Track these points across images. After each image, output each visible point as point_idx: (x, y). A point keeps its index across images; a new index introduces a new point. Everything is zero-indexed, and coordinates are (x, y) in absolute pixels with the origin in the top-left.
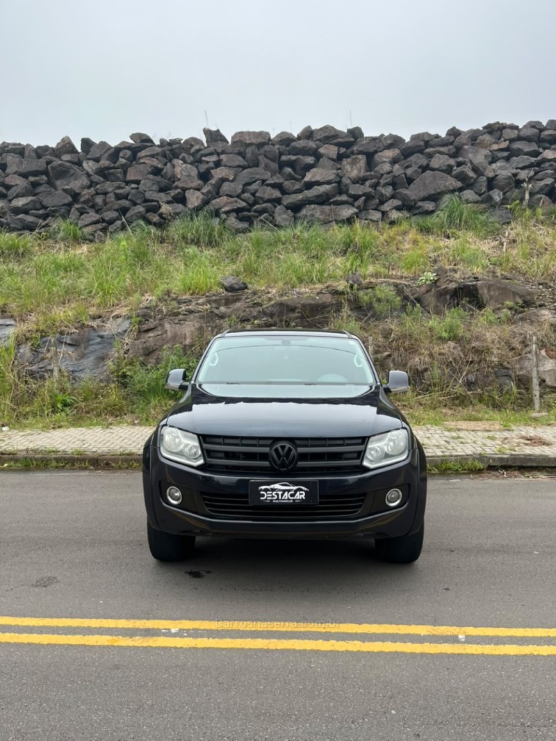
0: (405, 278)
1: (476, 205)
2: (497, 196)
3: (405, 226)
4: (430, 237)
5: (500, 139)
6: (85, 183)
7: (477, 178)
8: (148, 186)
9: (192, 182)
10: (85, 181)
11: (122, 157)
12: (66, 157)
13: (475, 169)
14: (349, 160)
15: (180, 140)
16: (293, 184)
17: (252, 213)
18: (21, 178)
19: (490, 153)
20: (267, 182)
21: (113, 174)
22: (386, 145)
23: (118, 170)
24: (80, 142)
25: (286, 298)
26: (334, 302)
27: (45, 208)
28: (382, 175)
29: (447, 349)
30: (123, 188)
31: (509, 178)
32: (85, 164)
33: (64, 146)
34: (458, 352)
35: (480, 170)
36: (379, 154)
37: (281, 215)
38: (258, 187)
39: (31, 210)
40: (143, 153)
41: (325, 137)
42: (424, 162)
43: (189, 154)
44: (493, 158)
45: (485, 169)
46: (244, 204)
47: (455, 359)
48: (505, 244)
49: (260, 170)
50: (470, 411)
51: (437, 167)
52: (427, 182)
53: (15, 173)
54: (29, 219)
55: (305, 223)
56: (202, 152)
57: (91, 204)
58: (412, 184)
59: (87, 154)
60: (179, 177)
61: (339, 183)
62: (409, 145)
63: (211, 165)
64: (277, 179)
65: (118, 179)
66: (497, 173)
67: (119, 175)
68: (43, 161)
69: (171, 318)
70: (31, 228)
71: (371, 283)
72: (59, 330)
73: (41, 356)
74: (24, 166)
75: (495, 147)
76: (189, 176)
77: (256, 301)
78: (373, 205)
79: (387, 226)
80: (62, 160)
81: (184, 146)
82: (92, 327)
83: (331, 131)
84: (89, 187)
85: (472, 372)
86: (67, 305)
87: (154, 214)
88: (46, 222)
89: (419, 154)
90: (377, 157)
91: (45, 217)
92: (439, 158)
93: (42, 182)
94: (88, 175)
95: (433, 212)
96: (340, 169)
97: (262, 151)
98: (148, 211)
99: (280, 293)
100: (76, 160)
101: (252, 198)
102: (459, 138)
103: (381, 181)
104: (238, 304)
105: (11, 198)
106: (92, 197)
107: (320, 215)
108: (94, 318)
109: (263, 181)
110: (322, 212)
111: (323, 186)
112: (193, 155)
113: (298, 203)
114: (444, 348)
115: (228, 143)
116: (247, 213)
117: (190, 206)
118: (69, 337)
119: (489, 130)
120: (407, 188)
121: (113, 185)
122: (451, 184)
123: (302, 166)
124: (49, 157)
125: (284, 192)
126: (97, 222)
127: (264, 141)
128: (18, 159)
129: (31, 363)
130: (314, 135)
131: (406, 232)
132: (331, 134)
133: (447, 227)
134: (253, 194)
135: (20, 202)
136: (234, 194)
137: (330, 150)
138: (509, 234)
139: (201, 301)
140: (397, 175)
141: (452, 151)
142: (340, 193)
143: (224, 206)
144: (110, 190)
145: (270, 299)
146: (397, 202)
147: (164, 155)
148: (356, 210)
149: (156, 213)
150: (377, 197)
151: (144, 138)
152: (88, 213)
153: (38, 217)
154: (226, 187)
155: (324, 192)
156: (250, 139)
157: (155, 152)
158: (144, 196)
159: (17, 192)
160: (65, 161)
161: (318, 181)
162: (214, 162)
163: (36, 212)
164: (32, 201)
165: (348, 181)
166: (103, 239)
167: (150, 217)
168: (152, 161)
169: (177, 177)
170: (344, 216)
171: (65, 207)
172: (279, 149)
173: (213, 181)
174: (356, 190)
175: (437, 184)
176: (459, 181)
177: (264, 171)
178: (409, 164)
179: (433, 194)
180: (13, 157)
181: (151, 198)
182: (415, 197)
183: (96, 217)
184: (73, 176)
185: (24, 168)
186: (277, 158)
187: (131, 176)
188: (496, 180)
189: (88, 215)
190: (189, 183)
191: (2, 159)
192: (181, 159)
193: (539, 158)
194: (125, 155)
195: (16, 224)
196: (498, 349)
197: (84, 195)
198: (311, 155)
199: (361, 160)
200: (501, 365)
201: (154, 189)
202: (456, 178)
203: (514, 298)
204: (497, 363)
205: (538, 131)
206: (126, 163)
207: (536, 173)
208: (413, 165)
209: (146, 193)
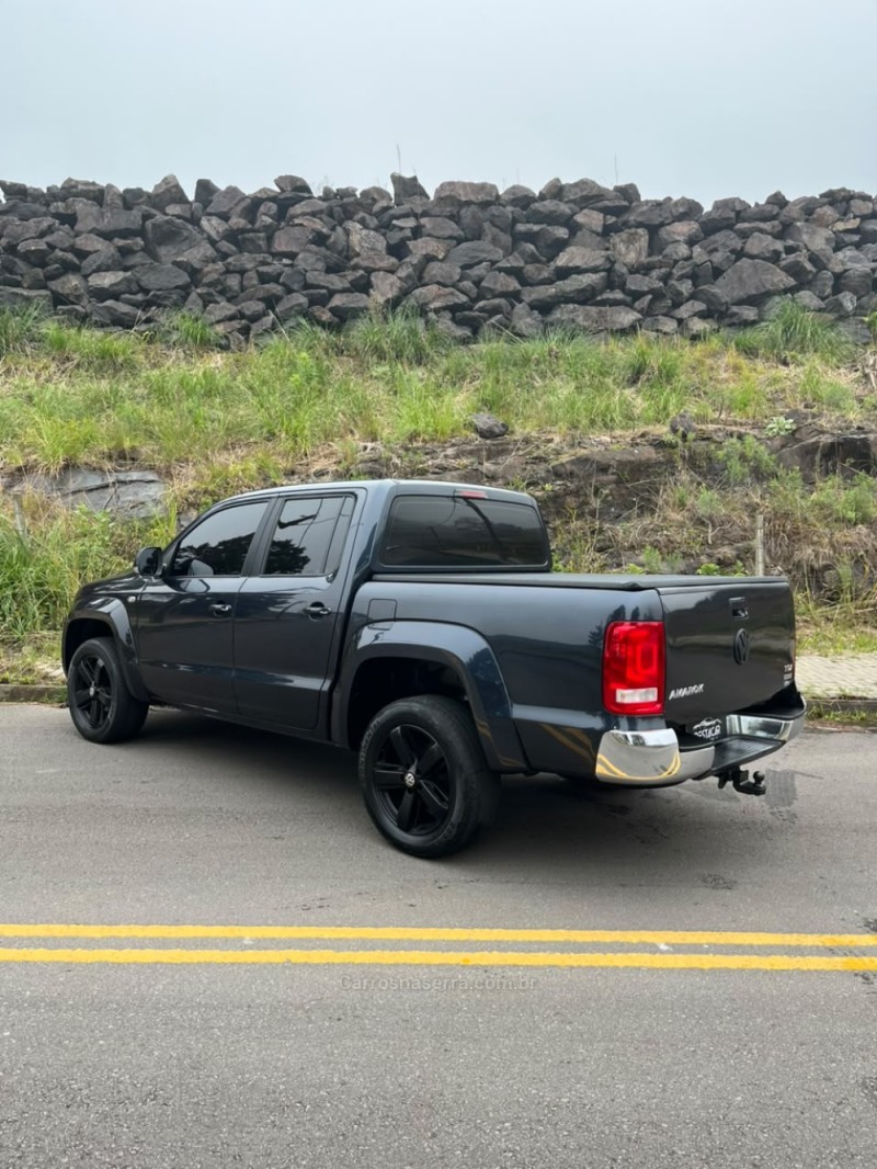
1: (818, 314)
3: (715, 343)
4: (757, 362)
5: (845, 214)
6: (207, 254)
7: (817, 273)
8: (310, 262)
9: (379, 260)
11: (265, 214)
12: (173, 210)
13: (813, 259)
14: (624, 235)
15: (354, 191)
16: (539, 270)
17: (477, 313)
18: (101, 240)
19: (833, 236)
20: (500, 265)
21: (252, 241)
22: (676, 214)
23: (262, 235)
24: (194, 186)
25: (584, 451)
26: (661, 459)
27: (146, 291)
28: (676, 262)
29: (856, 537)
30: (269, 264)
31: (867, 275)
32: (204, 223)
33: (168, 190)
35: (822, 261)
36: (668, 228)
37: (525, 319)
38: (485, 273)
39: (124, 293)
40: (298, 209)
41: (582, 197)
42: (737, 243)
43: (370, 214)
44: (837, 243)
45: (829, 260)
46: (464, 299)
48: (870, 376)
49: (485, 244)
51: (755, 252)
52: (745, 275)
53: (90, 232)
54: (123, 308)
55: (562, 334)
56: (392, 212)
57: (220, 287)
58: (721, 279)
59: (206, 207)
60: (357, 249)
61: (609, 271)
62: (715, 215)
63: (408, 233)
64: (514, 261)
65: (258, 250)
66: (846, 267)
67: (261, 242)
68: (135, 214)
70: (124, 323)
74: (106, 220)
75: (840, 226)
76: (373, 249)
78: (664, 308)
79: (688, 342)
80: (166, 214)
81: (361, 200)
83: (592, 189)
84: (215, 260)
87: (323, 309)
88: (149, 314)
89: (728, 232)
90: (663, 233)
91: (146, 306)
92: (761, 241)
93: (135, 248)
94: (212, 242)
95: (754, 323)
96: (609, 249)
97: (486, 214)
98: (312, 302)
100: (188, 215)
101: (475, 290)
102: (787, 208)
103: (674, 271)
105: (88, 272)
106: (221, 275)
107: (584, 320)
109: (493, 263)
110: (587, 316)
111: (586, 275)
112: (377, 215)
113: (549, 300)
114: (850, 535)
115: (429, 199)
116: (469, 313)
117: (379, 298)
119: (830, 199)
120: (713, 284)
121: (255, 259)
122: (782, 280)
123: (549, 242)
124: (144, 207)
125: (524, 282)
126: (231, 318)
127: (489, 199)
128: (94, 208)
130: (565, 194)
131: (718, 353)
132: (593, 193)
133: (782, 347)
134: (477, 283)
135: (107, 280)
136: (449, 282)
137: (592, 219)
138: (875, 361)
139: (450, 452)
140: (699, 263)
141: (777, 229)
142: (612, 287)
143: (434, 299)
144: (249, 266)
146: (700, 306)
147: (331, 214)
148: (639, 316)
149: (324, 306)
150: (669, 295)
151: (298, 184)
152: (217, 302)
153: (136, 305)
154: (434, 269)
155: (588, 285)
156: (466, 195)
157: (318, 208)
158: (305, 279)
159: (99, 263)
160: (173, 215)
161: (577, 268)
162: (411, 228)
163: (132, 297)
164: (125, 279)
165: (624, 270)
166: (243, 344)
167: (316, 314)
168: (314, 222)
169: (354, 250)
170: (620, 323)
171: (179, 290)
172: (512, 212)
173: (414, 259)
174: (636, 283)
175: (760, 280)
176: (791, 276)
177: (492, 247)
178: (715, 246)
179: (754, 295)
180: (85, 204)
181: (316, 283)
182: (728, 299)
183: (231, 309)
184: (187, 242)
185: (106, 223)
186: (510, 228)
187: (280, 245)
188: (845, 278)
189: (217, 306)
190: (377, 261)
191: (67, 207)
192: (359, 222)
194: (269, 210)
195: (101, 315)
197: (208, 273)
198: (562, 225)
199: (641, 236)
201: (319, 268)
202: (786, 271)
206: (270, 224)
208: (720, 248)
209: (308, 274)
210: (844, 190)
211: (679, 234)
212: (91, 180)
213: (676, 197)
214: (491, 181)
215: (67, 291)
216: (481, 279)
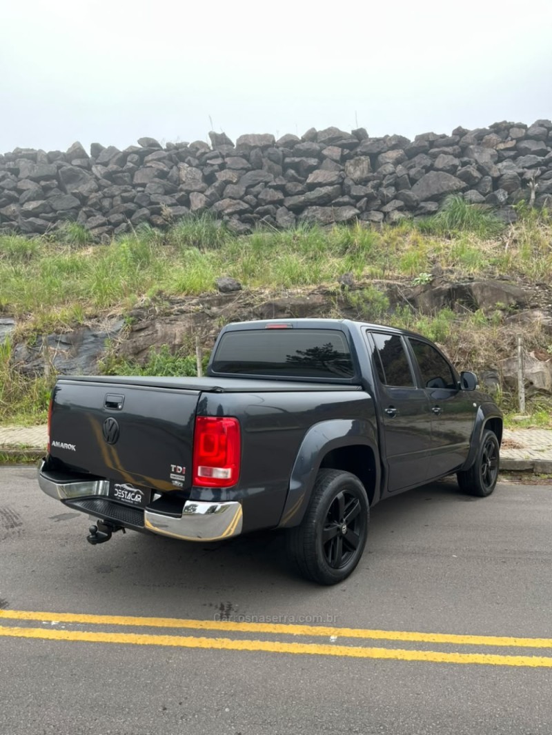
0: (402, 278)
1: (480, 205)
2: (502, 196)
3: (406, 226)
4: (431, 238)
5: (507, 138)
6: (92, 187)
7: (482, 178)
8: (154, 189)
9: (196, 185)
10: (92, 184)
11: (129, 162)
12: (76, 162)
13: (480, 169)
14: (352, 161)
15: (186, 144)
16: (296, 186)
17: (254, 215)
18: (32, 182)
19: (496, 153)
20: (270, 184)
21: (120, 177)
22: (390, 146)
23: (126, 174)
24: (90, 148)
25: (277, 298)
26: (325, 303)
27: (55, 211)
28: (385, 176)
30: (129, 191)
31: (514, 178)
32: (94, 169)
33: (75, 151)
35: (485, 170)
36: (383, 155)
37: (283, 217)
38: (261, 189)
39: (41, 213)
40: (150, 157)
41: (329, 139)
42: (428, 162)
43: (195, 158)
44: (499, 157)
45: (490, 169)
46: (246, 206)
48: (507, 244)
49: (263, 172)
51: (440, 166)
52: (430, 182)
53: (26, 178)
54: (39, 222)
55: (306, 224)
56: (207, 155)
57: (98, 207)
58: (415, 185)
59: (97, 159)
60: (184, 180)
61: (342, 184)
62: (416, 145)
63: (216, 168)
64: (279, 181)
65: (125, 183)
66: (502, 173)
67: (126, 179)
68: (54, 166)
69: (163, 318)
70: (39, 230)
71: (365, 283)
72: (55, 329)
75: (502, 146)
76: (194, 179)
77: (248, 302)
78: (375, 206)
79: (389, 227)
80: (72, 165)
81: (190, 149)
82: (87, 326)
83: (335, 133)
84: (97, 191)
86: (66, 305)
87: (158, 217)
89: (424, 155)
90: (380, 158)
91: (54, 220)
92: (444, 158)
93: (52, 186)
94: (97, 179)
95: (435, 212)
96: (343, 170)
97: (266, 153)
98: (152, 213)
99: (273, 294)
100: (86, 165)
101: (255, 200)
102: (464, 137)
103: (384, 182)
104: (231, 305)
105: (22, 202)
106: (100, 200)
107: (321, 216)
108: (90, 318)
109: (266, 183)
110: (324, 214)
111: (325, 188)
112: (198, 158)
113: (300, 204)
115: (233, 146)
116: (250, 215)
117: (194, 208)
118: (64, 336)
119: (496, 129)
120: (410, 189)
121: (120, 188)
122: (455, 184)
123: (306, 168)
124: (59, 162)
125: (287, 194)
126: (103, 225)
127: (268, 143)
128: (30, 164)
129: (26, 361)
130: (318, 137)
131: (407, 233)
132: (335, 136)
133: (448, 227)
134: (256, 196)
135: (31, 206)
136: (237, 196)
137: (334, 152)
138: (512, 234)
139: (194, 301)
140: (399, 175)
141: (457, 151)
142: (343, 194)
143: (227, 207)
144: (117, 193)
145: (262, 300)
146: (399, 203)
147: (170, 159)
148: (357, 211)
149: (159, 215)
150: (379, 197)
151: (152, 142)
152: (95, 216)
153: (48, 220)
154: (229, 189)
155: (326, 193)
156: (254, 142)
157: (162, 156)
158: (150, 199)
159: (29, 196)
160: (75, 165)
161: (320, 183)
162: (218, 165)
163: (46, 215)
164: (42, 205)
165: (351, 183)
166: (108, 241)
167: (154, 219)
168: (159, 165)
169: (182, 180)
170: (345, 217)
171: (74, 210)
172: (283, 151)
173: (217, 184)
174: (358, 191)
175: (440, 185)
176: (463, 181)
177: (267, 173)
178: (412, 164)
179: (437, 195)
180: (26, 162)
181: (156, 201)
182: (417, 198)
183: (104, 219)
184: (82, 181)
185: (36, 172)
186: (281, 161)
187: (137, 179)
188: (501, 180)
189: (94, 218)
190: (193, 186)
191: (15, 164)
192: (187, 163)
193: (547, 157)
194: (132, 159)
195: (27, 227)
196: (486, 350)
197: (92, 198)
198: (314, 157)
199: (363, 161)
200: (488, 367)
201: (159, 192)
202: (460, 178)
203: (508, 299)
204: (483, 365)
205: (546, 129)
206: (133, 167)
207: (543, 172)
208: (417, 165)
209: (152, 196)
210: (505, 122)
211: (389, 158)
212: (31, 148)
213: (391, 135)
214: (271, 133)
215: (8, 214)
216: (259, 193)
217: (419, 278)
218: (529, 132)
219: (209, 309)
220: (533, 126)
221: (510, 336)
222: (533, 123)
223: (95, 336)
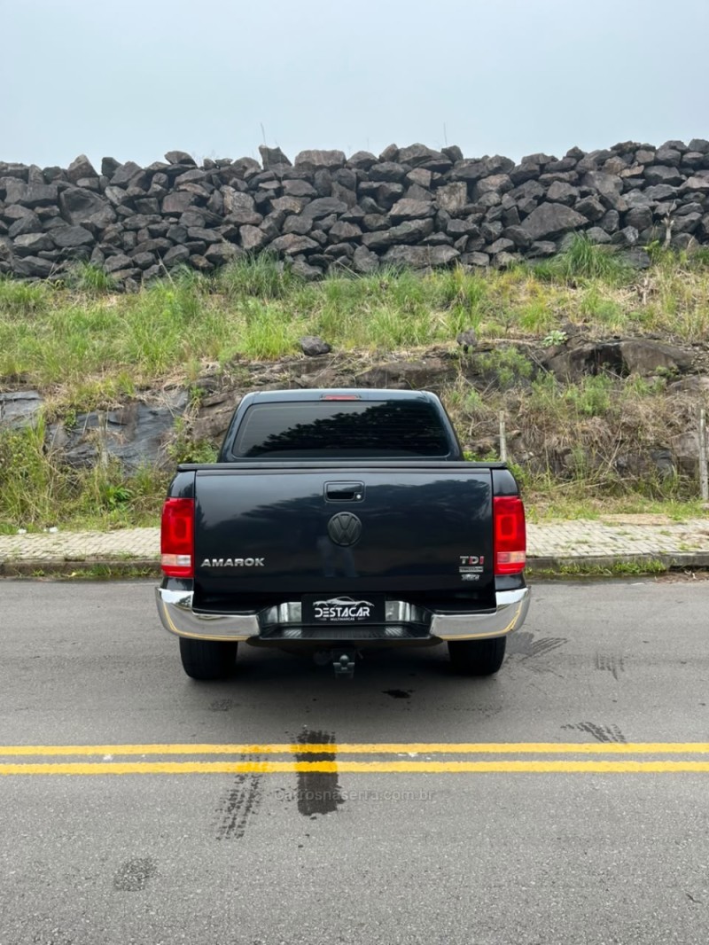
0: (526, 337)
1: (605, 245)
2: (631, 234)
3: (519, 272)
4: (552, 286)
5: (632, 162)
6: (109, 217)
7: (607, 211)
8: (192, 221)
9: (248, 215)
10: (110, 214)
11: (156, 183)
12: (83, 182)
13: (603, 201)
14: (446, 188)
15: (229, 161)
16: (377, 219)
17: (326, 256)
18: (25, 209)
19: (621, 181)
20: (344, 216)
21: (145, 204)
22: (491, 169)
23: (152, 199)
24: (101, 163)
25: (384, 363)
26: (446, 368)
27: (60, 248)
28: (488, 208)
29: (591, 426)
30: (158, 223)
31: (646, 212)
32: (108, 192)
33: (80, 167)
34: (605, 430)
35: (610, 202)
36: (484, 180)
37: (363, 259)
38: (332, 223)
39: (41, 250)
40: (183, 178)
41: (414, 158)
42: (539, 191)
43: (242, 180)
44: (624, 186)
45: (616, 201)
46: (315, 244)
47: (601, 438)
48: (645, 295)
49: (334, 200)
50: (625, 501)
51: (555, 197)
52: (545, 216)
53: (17, 203)
54: (40, 262)
55: (394, 270)
56: (259, 177)
57: (118, 243)
58: (526, 220)
59: (110, 179)
60: (230, 208)
61: (435, 217)
62: (523, 169)
63: (272, 193)
64: (356, 212)
65: (151, 211)
66: (631, 206)
67: (153, 206)
68: (53, 187)
69: (243, 389)
70: (42, 274)
71: (487, 344)
72: (98, 405)
73: (78, 438)
74: (29, 193)
75: (627, 173)
76: (243, 207)
77: (345, 368)
78: (478, 245)
79: (497, 272)
80: (78, 186)
81: (235, 168)
82: (141, 401)
83: (422, 151)
84: (115, 222)
85: (623, 454)
86: (103, 373)
87: (200, 257)
88: (61, 266)
89: (534, 182)
90: (480, 184)
91: (59, 260)
92: (559, 187)
93: (52, 214)
94: (113, 206)
95: (552, 255)
96: (434, 199)
97: (335, 175)
98: (192, 252)
99: (376, 356)
100: (96, 186)
101: (325, 237)
102: (582, 160)
103: (487, 215)
104: (323, 372)
105: (12, 235)
106: (119, 233)
107: (412, 258)
108: (142, 389)
109: (339, 214)
110: (415, 254)
111: (414, 221)
112: (247, 180)
113: (384, 242)
114: (587, 425)
115: (291, 165)
116: (320, 256)
117: (247, 246)
118: (113, 414)
119: (619, 151)
120: (519, 224)
121: (146, 219)
122: (575, 219)
123: (387, 195)
124: (60, 182)
125: (365, 229)
126: (127, 267)
127: (338, 163)
128: (20, 184)
129: (66, 447)
130: (400, 156)
131: (520, 280)
132: (423, 155)
133: (571, 273)
134: (326, 232)
135: (27, 240)
136: (302, 231)
137: (421, 176)
138: (649, 282)
139: (276, 367)
140: (507, 208)
141: (574, 178)
142: (436, 230)
143: (290, 246)
144: (142, 225)
145: (364, 365)
146: (508, 243)
147: (210, 181)
148: (458, 252)
149: (202, 255)
150: (482, 235)
151: (183, 157)
152: (115, 255)
153: (51, 259)
154: (291, 222)
155: (417, 229)
156: (319, 161)
157: (199, 177)
158: (187, 233)
159: (22, 227)
160: (83, 187)
161: (408, 215)
162: (274, 189)
163: (47, 253)
164: (40, 239)
165: (446, 216)
166: (136, 288)
167: (195, 261)
168: (195, 188)
169: (228, 209)
170: (441, 259)
171: (85, 246)
172: (357, 173)
173: (275, 214)
174: (456, 226)
175: (558, 220)
176: (584, 215)
177: (338, 202)
178: (521, 193)
179: (553, 232)
180: (14, 182)
181: (196, 236)
182: (530, 236)
183: (126, 260)
184: (94, 207)
185: (29, 196)
186: (354, 186)
187: (168, 206)
188: (630, 215)
189: (115, 258)
190: (246, 217)
192: (232, 186)
193: (681, 187)
194: (160, 179)
195: (23, 269)
196: (654, 425)
197: (110, 231)
198: (397, 182)
199: (461, 188)
200: (658, 445)
201: (199, 224)
202: (580, 211)
203: (667, 363)
204: (653, 442)
205: (679, 153)
206: (161, 190)
207: (679, 206)
208: (526, 195)
209: (189, 230)
210: (630, 143)
212: (19, 163)
213: (491, 155)
214: (340, 149)
216: (330, 228)
217: (551, 337)
218: (660, 156)
219: (299, 377)
220: (663, 148)
221: (681, 407)
222: (662, 144)
223: (154, 414)
